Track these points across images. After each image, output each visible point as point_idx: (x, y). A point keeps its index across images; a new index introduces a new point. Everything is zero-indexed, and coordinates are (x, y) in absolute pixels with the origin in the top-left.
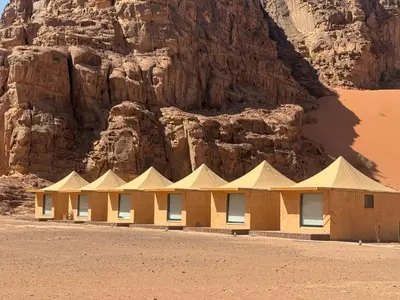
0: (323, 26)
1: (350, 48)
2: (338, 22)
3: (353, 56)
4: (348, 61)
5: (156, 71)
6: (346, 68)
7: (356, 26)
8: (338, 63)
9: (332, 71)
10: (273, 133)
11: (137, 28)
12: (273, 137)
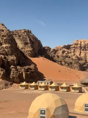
0: (23, 44)
1: (29, 49)
2: (26, 44)
3: (30, 51)
4: (30, 52)
5: (15, 60)
6: (29, 53)
7: (30, 45)
8: (28, 52)
9: (27, 54)
10: (32, 70)
11: (9, 51)
12: (33, 71)
